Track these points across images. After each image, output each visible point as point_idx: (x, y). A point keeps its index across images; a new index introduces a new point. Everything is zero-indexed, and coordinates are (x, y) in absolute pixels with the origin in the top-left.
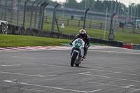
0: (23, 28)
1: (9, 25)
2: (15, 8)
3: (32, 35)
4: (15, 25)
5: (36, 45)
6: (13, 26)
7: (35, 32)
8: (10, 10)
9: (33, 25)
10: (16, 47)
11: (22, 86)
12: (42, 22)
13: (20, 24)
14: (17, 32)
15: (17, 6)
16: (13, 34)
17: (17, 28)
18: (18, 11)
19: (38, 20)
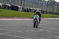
0: (46, 11)
1: (41, 10)
2: (44, 5)
3: (50, 14)
4: (44, 10)
5: (51, 18)
6: (43, 11)
7: (50, 13)
8: (42, 5)
9: (50, 10)
10: (44, 18)
11: (46, 32)
12: (53, 9)
13: (45, 10)
14: (44, 13)
15: (44, 4)
16: (43, 13)
17: (44, 11)
18: (45, 5)
19: (52, 9)
